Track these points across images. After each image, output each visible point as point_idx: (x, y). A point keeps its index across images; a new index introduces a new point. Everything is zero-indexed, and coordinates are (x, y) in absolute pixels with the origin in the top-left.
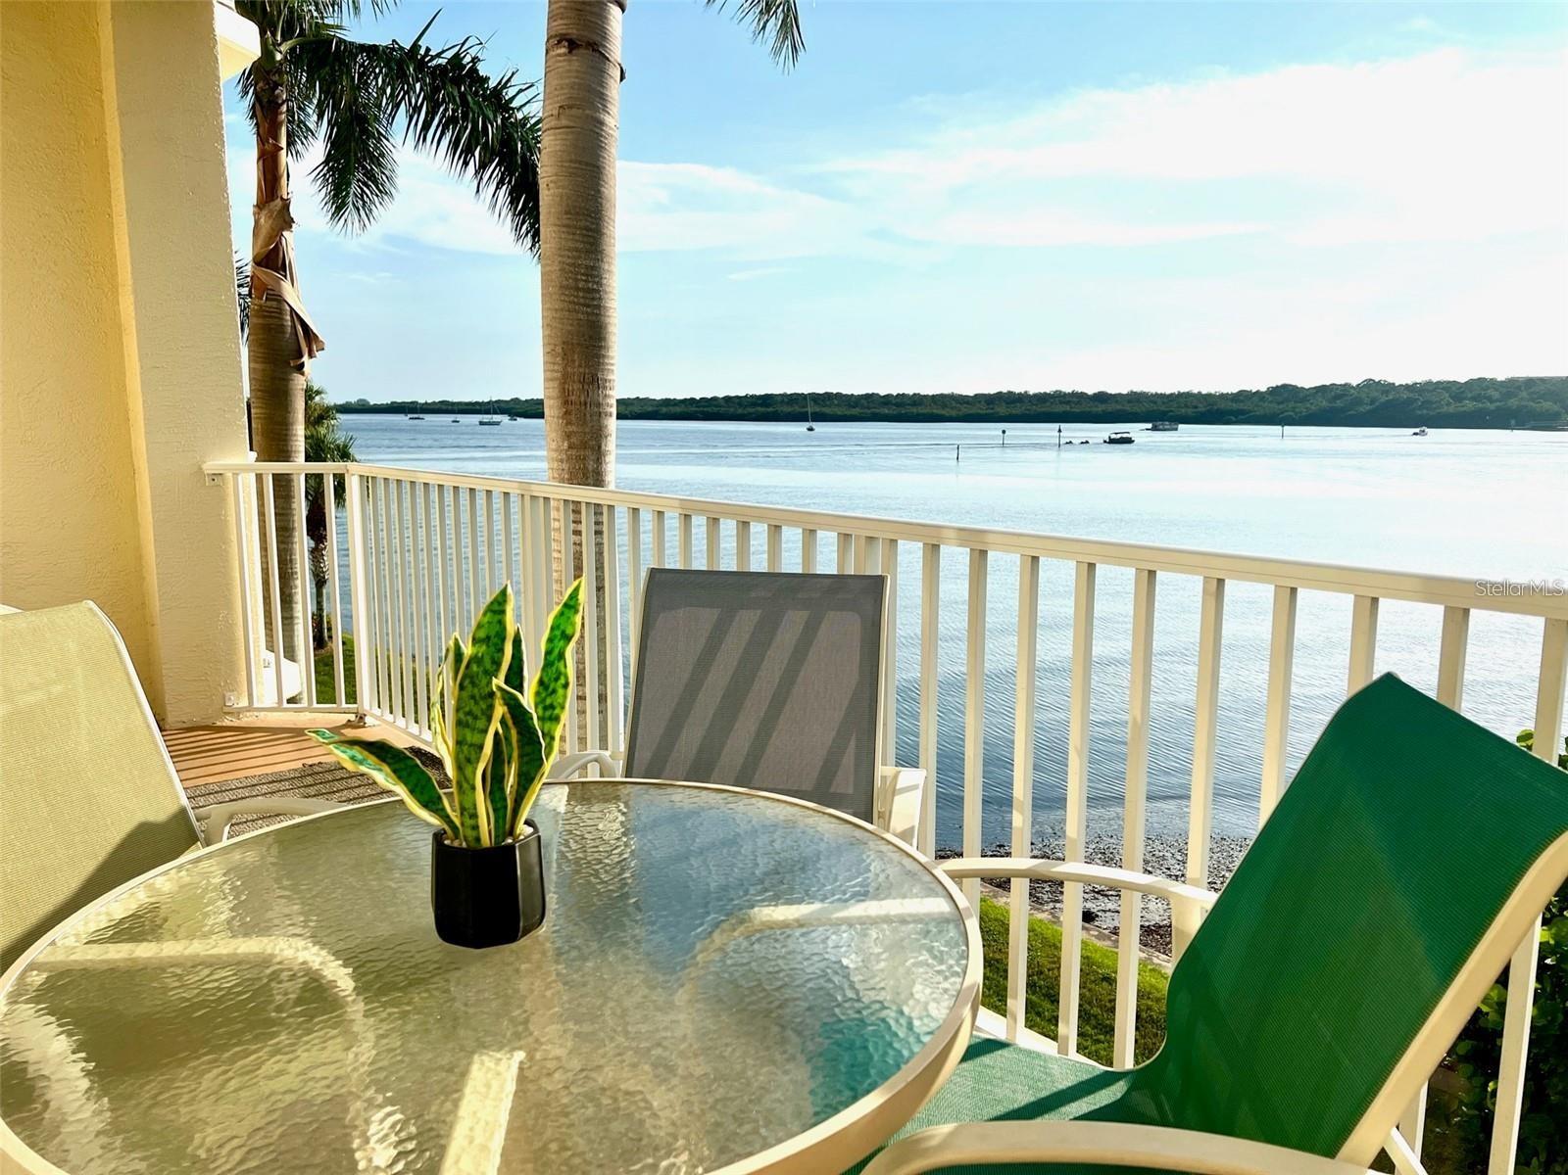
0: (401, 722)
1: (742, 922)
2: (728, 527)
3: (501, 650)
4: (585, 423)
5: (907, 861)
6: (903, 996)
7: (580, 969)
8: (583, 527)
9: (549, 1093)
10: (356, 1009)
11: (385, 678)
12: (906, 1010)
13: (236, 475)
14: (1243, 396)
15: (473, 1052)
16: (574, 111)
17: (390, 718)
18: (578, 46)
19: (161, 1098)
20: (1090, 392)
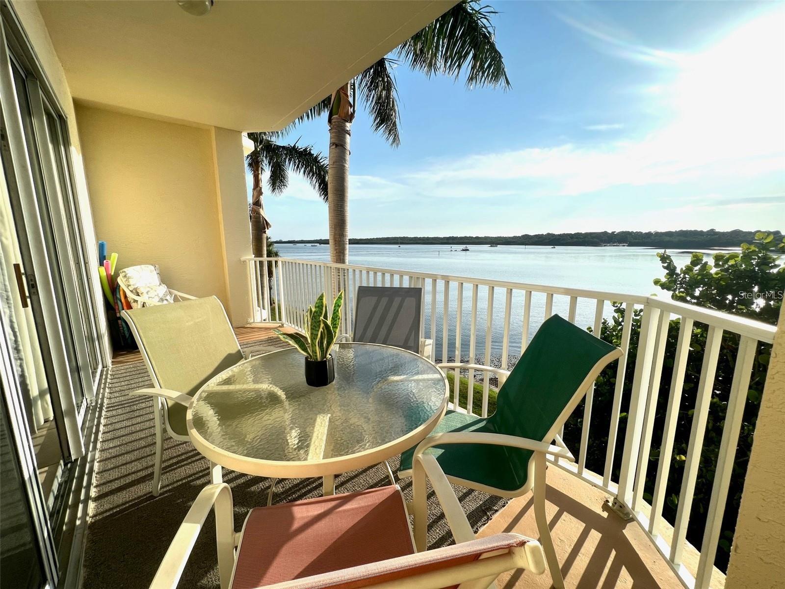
0: (293, 326)
1: (386, 380)
2: (379, 275)
3: (322, 310)
4: (340, 246)
5: (429, 364)
6: (429, 400)
7: (344, 392)
8: (340, 274)
9: (337, 425)
10: (286, 403)
11: (289, 313)
12: (430, 404)
13: (249, 261)
14: (515, 237)
15: (317, 415)
16: (338, 163)
17: (290, 325)
18: (338, 146)
19: (238, 426)
20: (474, 237)
